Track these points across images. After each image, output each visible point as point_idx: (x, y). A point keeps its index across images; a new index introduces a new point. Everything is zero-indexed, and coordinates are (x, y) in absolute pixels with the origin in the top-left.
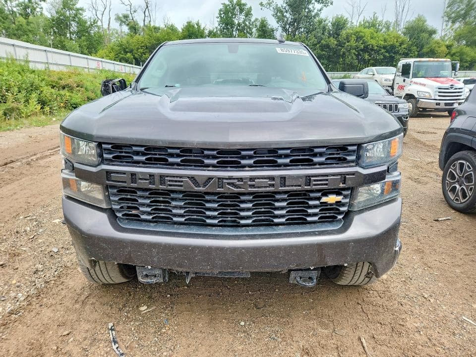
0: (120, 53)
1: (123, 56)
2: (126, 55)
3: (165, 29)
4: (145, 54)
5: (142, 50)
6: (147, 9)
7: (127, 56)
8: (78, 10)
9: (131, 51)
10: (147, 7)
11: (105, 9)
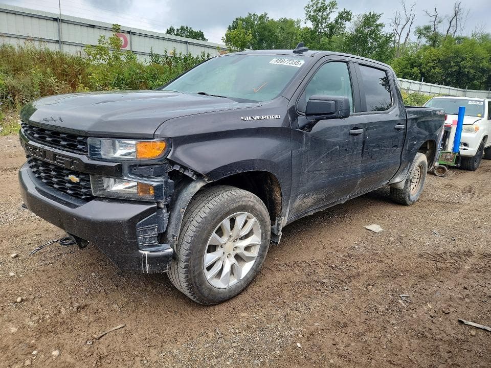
0: (406, 68)
1: (409, 70)
2: (411, 70)
3: (471, 38)
4: (434, 69)
5: (432, 65)
6: (455, 18)
7: (413, 70)
8: (377, 26)
9: (420, 66)
10: (456, 15)
11: (407, 22)
